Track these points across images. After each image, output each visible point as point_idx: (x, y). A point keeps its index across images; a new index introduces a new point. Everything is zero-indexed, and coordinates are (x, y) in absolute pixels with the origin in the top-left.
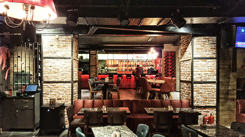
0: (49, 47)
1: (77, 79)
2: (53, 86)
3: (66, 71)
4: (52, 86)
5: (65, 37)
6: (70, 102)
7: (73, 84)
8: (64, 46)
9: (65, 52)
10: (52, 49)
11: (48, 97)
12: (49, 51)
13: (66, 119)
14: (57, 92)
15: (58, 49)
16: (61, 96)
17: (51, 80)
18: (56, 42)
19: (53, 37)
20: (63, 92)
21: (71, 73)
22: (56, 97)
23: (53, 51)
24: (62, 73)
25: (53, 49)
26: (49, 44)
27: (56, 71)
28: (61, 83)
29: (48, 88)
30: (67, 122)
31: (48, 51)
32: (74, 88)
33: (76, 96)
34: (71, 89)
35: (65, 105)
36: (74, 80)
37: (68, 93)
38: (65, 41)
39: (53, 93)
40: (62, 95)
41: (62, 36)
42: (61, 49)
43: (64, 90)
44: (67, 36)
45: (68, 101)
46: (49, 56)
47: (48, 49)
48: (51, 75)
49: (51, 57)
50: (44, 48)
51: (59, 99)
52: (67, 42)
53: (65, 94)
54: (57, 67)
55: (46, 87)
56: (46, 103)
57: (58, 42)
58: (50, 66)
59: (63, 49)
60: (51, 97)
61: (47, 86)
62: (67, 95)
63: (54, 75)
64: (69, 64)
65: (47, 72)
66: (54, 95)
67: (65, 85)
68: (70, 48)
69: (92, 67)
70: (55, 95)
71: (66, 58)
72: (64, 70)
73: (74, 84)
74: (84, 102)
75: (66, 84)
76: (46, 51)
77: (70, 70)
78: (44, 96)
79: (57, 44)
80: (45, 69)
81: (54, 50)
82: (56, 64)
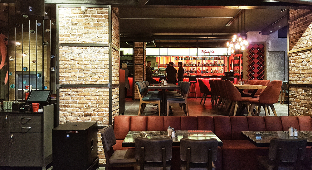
0: (70, 27)
1: (118, 82)
2: (77, 92)
3: (100, 68)
4: (75, 93)
5: (97, 10)
6: (107, 120)
7: (111, 90)
8: (96, 25)
9: (98, 35)
10: (74, 30)
11: (69, 111)
12: (70, 34)
13: (100, 149)
14: (85, 104)
15: (86, 31)
16: (90, 110)
17: (74, 83)
18: (81, 18)
19: (77, 10)
20: (95, 102)
21: (108, 71)
22: (82, 111)
23: (77, 34)
24: (93, 70)
25: (76, 29)
26: (70, 22)
27: (82, 67)
28: (92, 87)
29: (68, 97)
30: (101, 154)
31: (68, 34)
32: (114, 97)
33: (116, 109)
34: (108, 98)
35: (98, 125)
36: (113, 83)
37: (103, 105)
38: (97, 17)
39: (77, 105)
40: (93, 108)
41: (92, 8)
42: (91, 31)
43: (96, 100)
44: (101, 7)
45: (104, 119)
46: (69, 42)
47: (67, 30)
48: (73, 74)
49: (72, 43)
50: (60, 28)
51: (88, 115)
52: (100, 19)
53: (97, 106)
54: (83, 60)
55: (64, 95)
56: (65, 121)
57: (86, 18)
58: (72, 59)
59: (93, 30)
60: (73, 111)
61: (67, 93)
62: (102, 108)
63: (78, 74)
64: (104, 56)
65: (67, 70)
66: (78, 108)
67: (97, 92)
68: (106, 29)
69: (137, 66)
70: (80, 108)
71: (100, 46)
72: (96, 66)
73: (113, 90)
74: (130, 119)
75: (100, 89)
76: (63, 34)
77: (105, 66)
78: (62, 110)
79: (84, 22)
80: (63, 65)
81: (77, 32)
82: (83, 55)
